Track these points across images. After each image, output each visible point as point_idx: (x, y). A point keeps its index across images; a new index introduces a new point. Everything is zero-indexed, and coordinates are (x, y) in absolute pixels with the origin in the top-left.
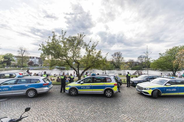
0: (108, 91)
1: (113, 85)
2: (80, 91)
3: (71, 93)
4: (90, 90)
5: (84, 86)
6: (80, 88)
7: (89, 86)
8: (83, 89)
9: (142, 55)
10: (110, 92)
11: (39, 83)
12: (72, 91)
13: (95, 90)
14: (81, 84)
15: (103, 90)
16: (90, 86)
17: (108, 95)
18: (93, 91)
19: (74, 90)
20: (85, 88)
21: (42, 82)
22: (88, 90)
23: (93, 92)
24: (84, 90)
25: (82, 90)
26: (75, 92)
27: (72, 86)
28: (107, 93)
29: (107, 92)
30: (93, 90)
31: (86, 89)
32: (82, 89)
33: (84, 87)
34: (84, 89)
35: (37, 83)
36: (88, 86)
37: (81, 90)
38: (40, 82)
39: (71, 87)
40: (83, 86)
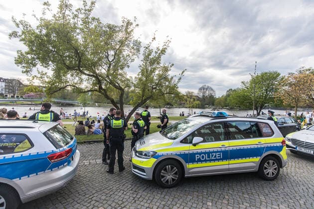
0: (268, 163)
1: (281, 144)
2: (192, 168)
3: (163, 177)
4: (221, 163)
5: (203, 151)
6: (191, 158)
7: (219, 150)
8: (202, 161)
9: (205, 85)
10: (274, 164)
11: (26, 153)
12: (165, 170)
13: (236, 161)
14: (195, 145)
15: (257, 159)
16: (223, 149)
17: (268, 174)
18: (231, 166)
19: (172, 168)
20: (209, 157)
21: (43, 147)
22: (217, 163)
23: (229, 169)
24: (204, 164)
25: (200, 165)
26: (176, 173)
27: (164, 153)
28: (266, 168)
29: (266, 165)
30: (232, 161)
31: (210, 161)
32: (199, 161)
33: (205, 153)
34: (206, 161)
35: (17, 155)
36: (218, 152)
37: (195, 165)
38: (32, 145)
39: (160, 159)
40: (199, 151)
